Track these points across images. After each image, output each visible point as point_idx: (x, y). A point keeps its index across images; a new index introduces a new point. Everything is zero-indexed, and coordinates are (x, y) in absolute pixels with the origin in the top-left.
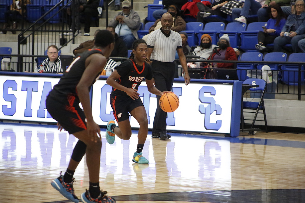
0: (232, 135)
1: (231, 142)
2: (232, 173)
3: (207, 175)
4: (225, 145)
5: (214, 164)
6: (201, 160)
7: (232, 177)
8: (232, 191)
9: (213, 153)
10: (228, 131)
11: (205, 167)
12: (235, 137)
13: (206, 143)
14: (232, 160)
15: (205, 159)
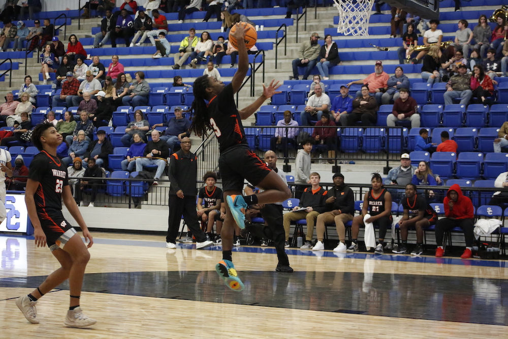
0: (28, 234)
1: (27, 239)
2: (28, 263)
3: (8, 266)
4: (23, 241)
5: (14, 257)
6: (4, 253)
7: (28, 267)
8: (28, 278)
9: (13, 248)
10: (25, 231)
11: (7, 259)
12: (30, 235)
13: (7, 240)
14: (28, 253)
15: (7, 253)
